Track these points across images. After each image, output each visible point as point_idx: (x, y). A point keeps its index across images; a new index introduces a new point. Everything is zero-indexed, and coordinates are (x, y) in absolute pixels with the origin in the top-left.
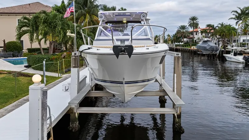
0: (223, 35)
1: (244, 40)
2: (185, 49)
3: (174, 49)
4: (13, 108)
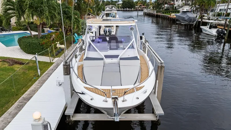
0: (203, 5)
1: (220, 10)
2: (165, 16)
3: (155, 15)
4: (16, 111)
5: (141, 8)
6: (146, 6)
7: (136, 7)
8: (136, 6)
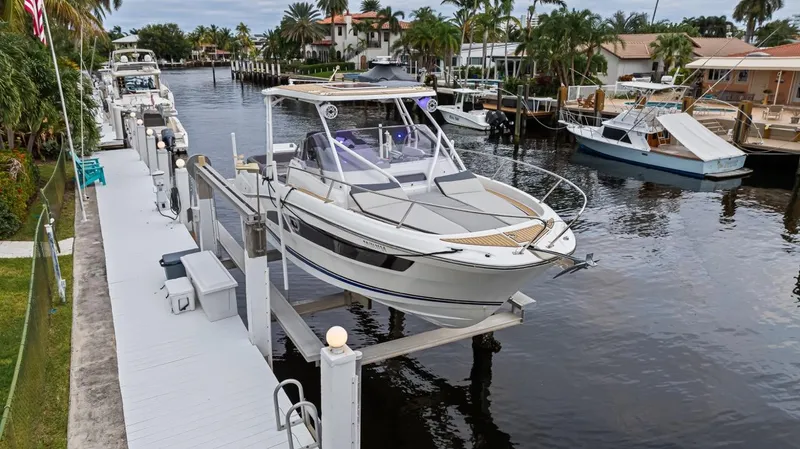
0: (426, 45)
1: (469, 60)
5: (212, 57)
6: (231, 50)
7: (194, 53)
8: (195, 49)
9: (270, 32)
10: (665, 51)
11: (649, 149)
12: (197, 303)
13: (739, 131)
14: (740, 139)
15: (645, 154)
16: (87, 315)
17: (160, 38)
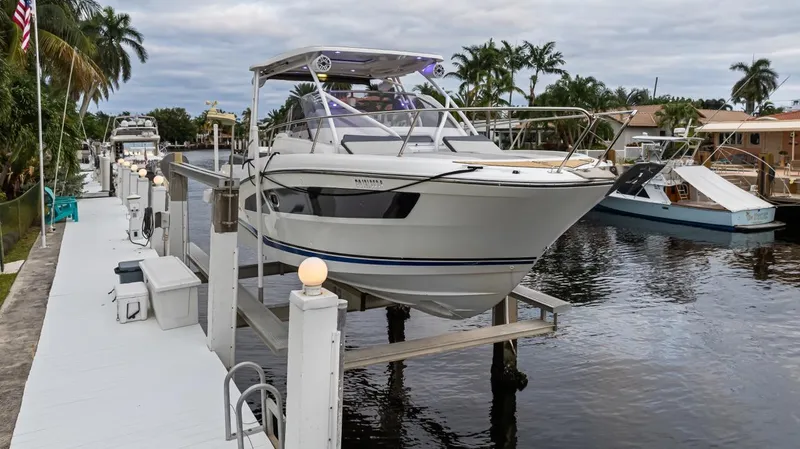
7: (199, 136)
8: (200, 133)
9: (275, 113)
10: (672, 119)
11: (669, 203)
12: (151, 313)
13: (764, 186)
14: (765, 191)
15: (665, 208)
16: (11, 324)
17: (167, 121)
